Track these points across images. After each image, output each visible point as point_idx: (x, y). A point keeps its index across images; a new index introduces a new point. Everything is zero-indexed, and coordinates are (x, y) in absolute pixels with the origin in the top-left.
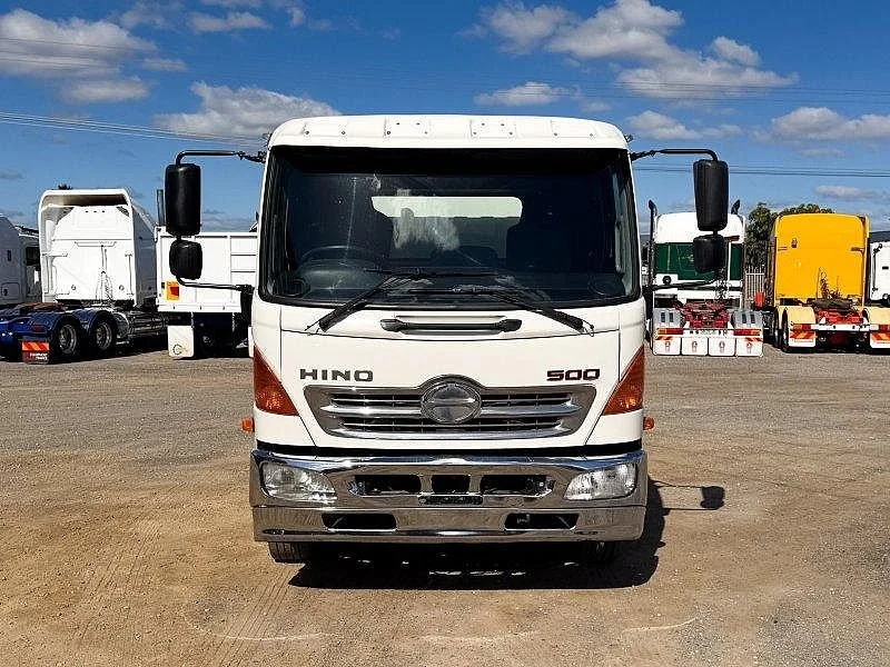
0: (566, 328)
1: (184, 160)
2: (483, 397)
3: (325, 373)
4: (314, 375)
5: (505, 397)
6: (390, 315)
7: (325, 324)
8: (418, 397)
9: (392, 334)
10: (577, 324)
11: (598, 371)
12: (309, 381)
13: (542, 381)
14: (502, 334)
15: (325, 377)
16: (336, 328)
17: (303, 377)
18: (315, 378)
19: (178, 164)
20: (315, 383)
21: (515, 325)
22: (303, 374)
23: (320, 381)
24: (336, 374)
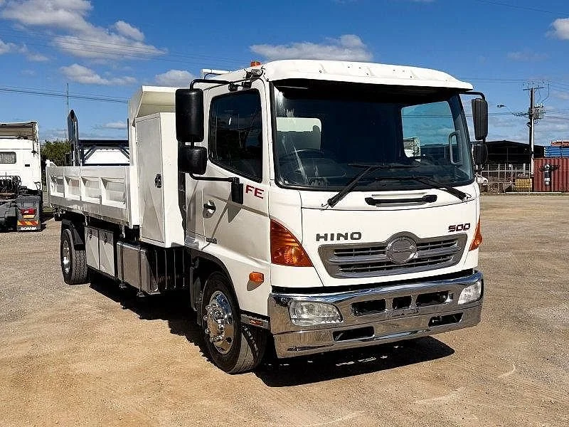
0: (456, 199)
1: (196, 86)
2: (418, 245)
3: (332, 235)
4: (325, 237)
5: (427, 244)
6: (369, 194)
7: (332, 202)
8: (384, 248)
9: (371, 207)
10: (461, 196)
11: (469, 224)
12: (322, 242)
13: (445, 232)
14: (428, 204)
15: (332, 239)
16: (339, 204)
17: (318, 240)
18: (326, 240)
19: (192, 89)
20: (326, 243)
21: (432, 199)
22: (318, 237)
23: (329, 242)
24: (339, 235)
